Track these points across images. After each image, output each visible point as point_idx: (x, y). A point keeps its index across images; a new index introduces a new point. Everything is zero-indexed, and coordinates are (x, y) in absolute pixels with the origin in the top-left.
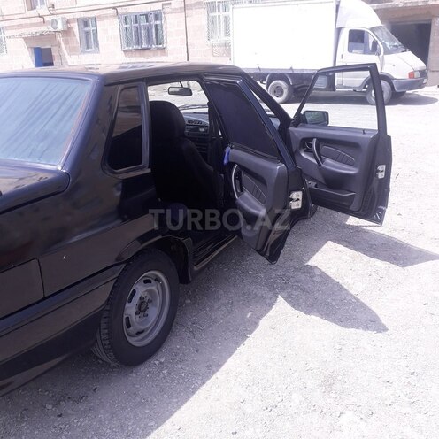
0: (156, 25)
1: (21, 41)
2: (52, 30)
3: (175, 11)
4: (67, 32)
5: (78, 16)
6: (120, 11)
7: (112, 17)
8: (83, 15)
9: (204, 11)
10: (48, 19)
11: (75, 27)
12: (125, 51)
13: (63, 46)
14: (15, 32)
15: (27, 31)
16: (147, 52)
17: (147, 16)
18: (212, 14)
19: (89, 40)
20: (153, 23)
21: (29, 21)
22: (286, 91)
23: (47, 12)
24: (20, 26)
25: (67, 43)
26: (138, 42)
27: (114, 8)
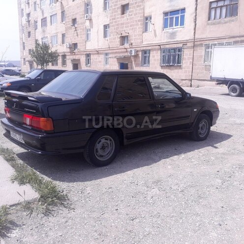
0: (179, 54)
1: (116, 59)
2: (129, 55)
3: (189, 48)
4: (136, 56)
5: (142, 49)
6: (162, 47)
7: (158, 50)
8: (144, 48)
9: (204, 48)
10: (129, 50)
11: (140, 54)
12: (161, 66)
13: (133, 62)
14: (114, 55)
15: (119, 55)
16: (172, 67)
17: (174, 49)
18: (207, 50)
19: (146, 60)
20: (177, 53)
21: (120, 51)
22: (238, 91)
23: (129, 47)
24: (116, 53)
25: (135, 61)
26: (169, 62)
27: (159, 45)
